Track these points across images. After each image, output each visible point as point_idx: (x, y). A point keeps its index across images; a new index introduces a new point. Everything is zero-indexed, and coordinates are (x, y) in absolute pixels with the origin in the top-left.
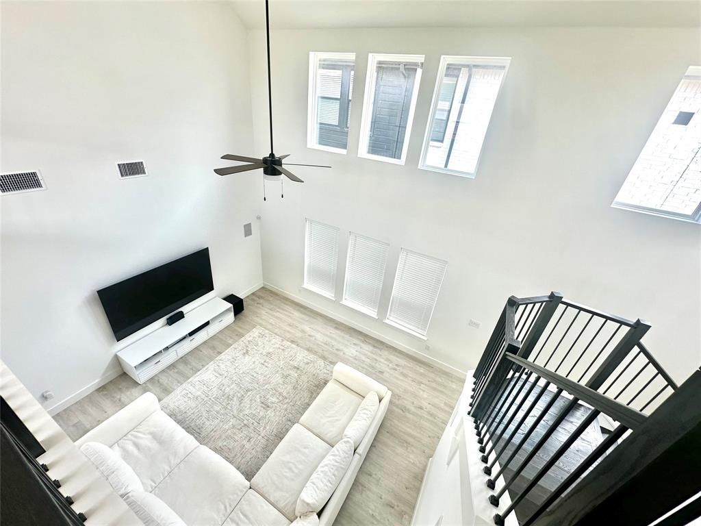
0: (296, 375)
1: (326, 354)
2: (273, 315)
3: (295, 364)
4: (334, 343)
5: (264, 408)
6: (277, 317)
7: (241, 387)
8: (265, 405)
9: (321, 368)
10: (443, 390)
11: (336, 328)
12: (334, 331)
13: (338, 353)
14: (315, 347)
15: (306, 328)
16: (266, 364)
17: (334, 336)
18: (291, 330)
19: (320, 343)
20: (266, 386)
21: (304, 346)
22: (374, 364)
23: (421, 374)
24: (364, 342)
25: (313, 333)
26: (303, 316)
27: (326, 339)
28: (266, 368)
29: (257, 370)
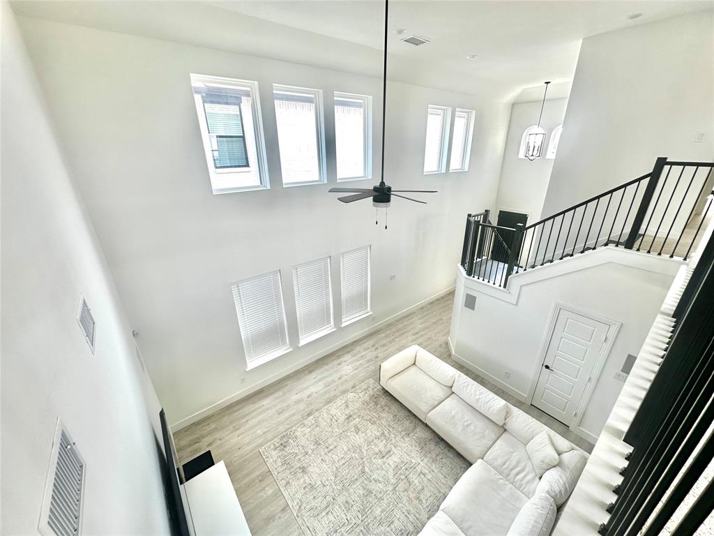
0: (357, 420)
1: (341, 388)
2: (252, 427)
3: (344, 417)
4: (330, 379)
5: (390, 456)
6: (259, 423)
7: (356, 479)
8: (387, 454)
9: (358, 396)
10: (403, 331)
11: (310, 372)
12: (313, 375)
13: (343, 379)
14: (327, 395)
15: (295, 397)
16: (331, 447)
17: (320, 377)
18: (292, 412)
19: (325, 390)
20: (363, 450)
21: (321, 405)
22: (366, 359)
23: (386, 337)
24: (339, 357)
25: (307, 392)
26: (275, 395)
27: (321, 383)
28: (339, 448)
29: (336, 458)
